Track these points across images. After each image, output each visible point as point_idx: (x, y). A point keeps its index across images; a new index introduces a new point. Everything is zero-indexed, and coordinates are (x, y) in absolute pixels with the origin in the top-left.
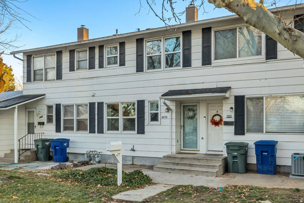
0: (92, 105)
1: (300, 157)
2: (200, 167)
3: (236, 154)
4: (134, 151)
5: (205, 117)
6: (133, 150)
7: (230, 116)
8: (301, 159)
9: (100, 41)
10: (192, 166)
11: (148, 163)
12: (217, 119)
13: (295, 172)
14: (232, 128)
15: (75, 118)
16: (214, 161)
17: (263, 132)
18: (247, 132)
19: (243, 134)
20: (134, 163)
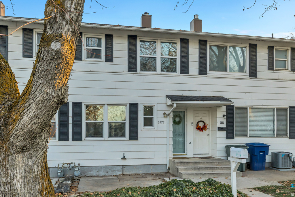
0: (63, 106)
5: (192, 123)
6: (124, 158)
7: (223, 122)
8: (286, 157)
11: (141, 171)
12: (201, 125)
13: (282, 167)
14: (224, 133)
17: (247, 136)
18: (236, 136)
19: (233, 138)
20: (125, 173)
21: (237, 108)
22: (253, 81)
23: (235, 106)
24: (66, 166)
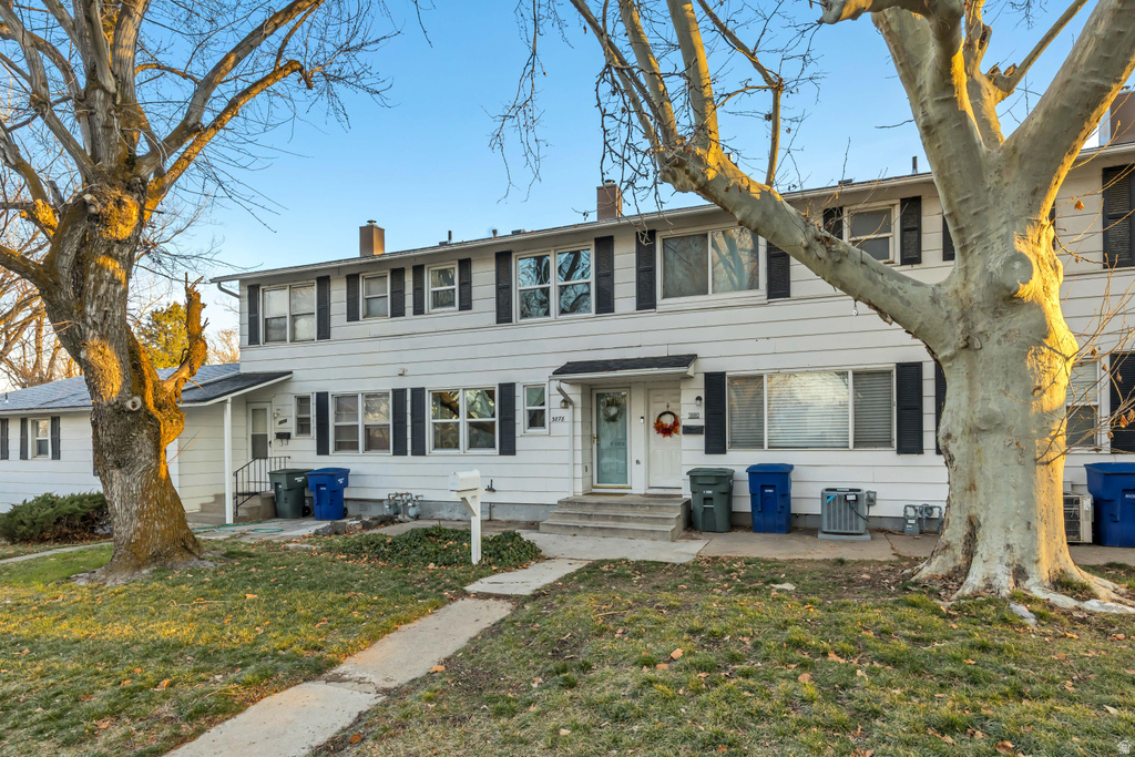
0: (399, 395)
1: (839, 496)
2: (638, 522)
3: (710, 492)
4: (494, 491)
5: (642, 418)
6: (491, 489)
7: (695, 414)
8: (840, 500)
9: (415, 257)
11: (522, 516)
12: (668, 420)
13: (829, 528)
14: (700, 440)
15: (361, 422)
16: (665, 509)
17: (762, 446)
18: (731, 447)
19: (723, 451)
20: (495, 518)
21: (734, 379)
22: (780, 308)
23: (727, 374)
24: (399, 498)
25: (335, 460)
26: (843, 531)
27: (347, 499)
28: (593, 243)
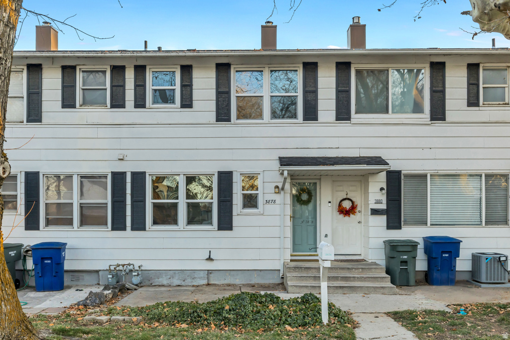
0: (118, 178)
1: (494, 258)
2: (362, 281)
3: (406, 257)
4: (212, 260)
5: (330, 202)
6: (210, 259)
7: (379, 200)
9: (137, 58)
10: (347, 281)
11: (237, 280)
12: (347, 205)
14: (382, 220)
15: (76, 201)
16: (373, 270)
17: (426, 224)
18: (405, 224)
19: (399, 228)
20: (212, 282)
21: (406, 176)
22: (438, 128)
23: (402, 172)
24: (121, 268)
25: (46, 235)
26: (492, 281)
27: (67, 271)
28: (301, 66)
